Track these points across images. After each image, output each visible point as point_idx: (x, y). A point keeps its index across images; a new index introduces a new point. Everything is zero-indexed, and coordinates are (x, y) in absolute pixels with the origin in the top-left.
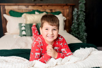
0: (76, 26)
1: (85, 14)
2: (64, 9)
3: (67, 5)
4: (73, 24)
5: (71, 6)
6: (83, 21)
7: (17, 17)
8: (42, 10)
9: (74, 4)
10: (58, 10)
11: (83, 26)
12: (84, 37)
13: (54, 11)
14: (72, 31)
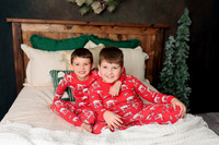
0: (170, 73)
1: (188, 47)
2: (146, 35)
3: (152, 27)
4: (165, 69)
5: (161, 29)
6: (184, 61)
8: (100, 36)
9: (167, 26)
10: (132, 37)
11: (185, 72)
12: (185, 95)
13: (124, 39)
14: (161, 82)
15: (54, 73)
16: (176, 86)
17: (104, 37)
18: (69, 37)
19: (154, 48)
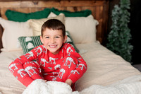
0: (116, 34)
1: (129, 14)
2: (95, 7)
4: (112, 32)
6: (126, 25)
7: (20, 21)
8: (60, 9)
10: (85, 8)
11: (128, 34)
12: (128, 51)
13: (79, 10)
14: (109, 43)
15: (22, 39)
16: (121, 45)
17: (63, 9)
18: (37, 10)
19: (102, 16)
